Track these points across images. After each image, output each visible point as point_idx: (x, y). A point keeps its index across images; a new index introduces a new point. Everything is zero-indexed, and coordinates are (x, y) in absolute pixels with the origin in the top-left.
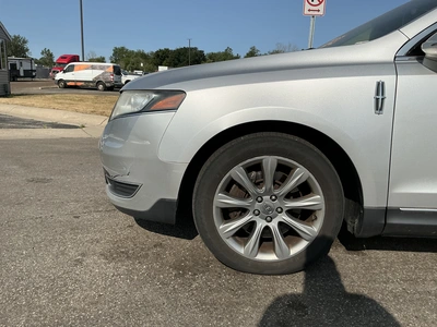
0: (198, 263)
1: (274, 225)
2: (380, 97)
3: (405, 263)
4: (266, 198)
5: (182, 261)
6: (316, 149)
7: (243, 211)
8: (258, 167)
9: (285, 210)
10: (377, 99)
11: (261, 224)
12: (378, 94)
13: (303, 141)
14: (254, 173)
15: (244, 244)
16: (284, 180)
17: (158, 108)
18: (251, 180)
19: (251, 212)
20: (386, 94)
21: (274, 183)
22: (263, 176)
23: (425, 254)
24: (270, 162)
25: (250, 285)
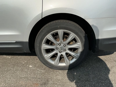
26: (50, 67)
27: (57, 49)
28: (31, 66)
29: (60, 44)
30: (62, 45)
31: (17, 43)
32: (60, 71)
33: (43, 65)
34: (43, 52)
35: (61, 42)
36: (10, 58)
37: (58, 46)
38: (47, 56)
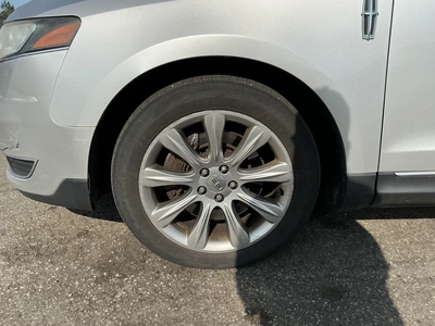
0: (131, 259)
1: (226, 205)
2: (370, 13)
3: (398, 235)
4: (214, 170)
5: (111, 257)
6: (280, 97)
7: (183, 189)
8: (198, 127)
9: (240, 184)
10: (366, 16)
11: (209, 205)
12: (366, 9)
13: (260, 86)
14: (195, 137)
15: (188, 231)
16: (237, 142)
17: (43, 46)
18: (191, 147)
19: (194, 190)
20: (379, 9)
21: (224, 148)
22: (206, 140)
23: (420, 221)
24: (214, 119)
25: (196, 287)
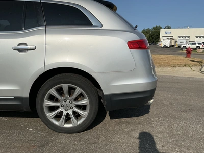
26: (54, 129)
27: (62, 106)
28: (31, 129)
29: (65, 101)
30: (68, 101)
31: (16, 99)
32: (66, 134)
33: (47, 127)
34: (45, 110)
35: (67, 98)
36: (6, 120)
37: (64, 103)
38: (50, 115)
